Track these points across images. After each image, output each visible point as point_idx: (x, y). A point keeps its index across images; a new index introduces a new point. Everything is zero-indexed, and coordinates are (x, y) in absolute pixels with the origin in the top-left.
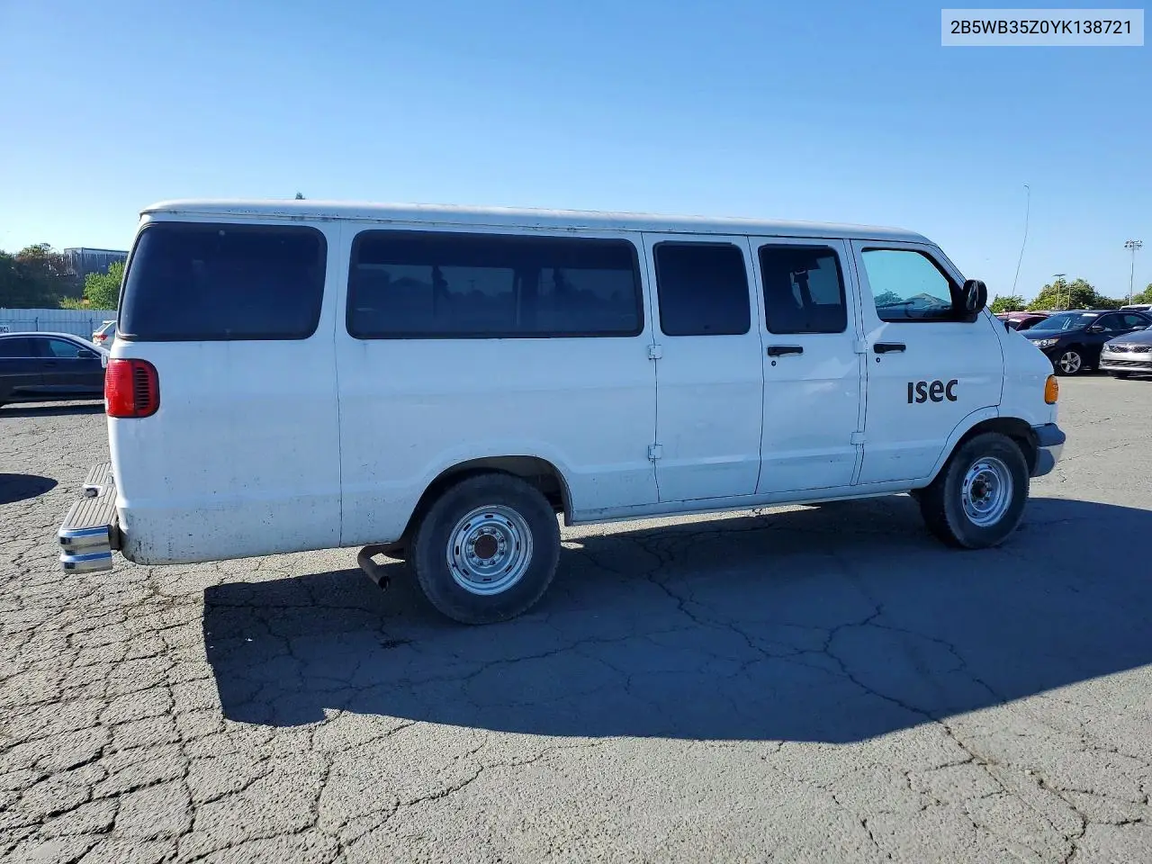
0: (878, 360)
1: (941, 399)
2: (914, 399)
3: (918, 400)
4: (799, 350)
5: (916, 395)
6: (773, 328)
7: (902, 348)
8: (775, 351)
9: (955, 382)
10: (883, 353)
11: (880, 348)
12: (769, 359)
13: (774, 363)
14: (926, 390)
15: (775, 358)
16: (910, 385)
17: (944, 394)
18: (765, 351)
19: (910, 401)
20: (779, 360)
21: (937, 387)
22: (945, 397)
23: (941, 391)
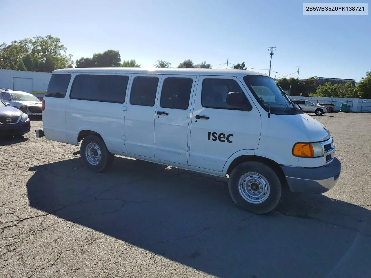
0: (196, 121)
1: (224, 141)
2: (211, 139)
3: (212, 139)
4: (167, 114)
5: (212, 137)
6: (162, 105)
7: (207, 118)
8: (159, 113)
9: (232, 135)
10: (199, 119)
11: (198, 117)
12: (157, 115)
13: (158, 117)
14: (217, 136)
15: (159, 115)
16: (209, 133)
17: (225, 139)
18: (156, 113)
19: (209, 139)
20: (160, 116)
21: (222, 136)
22: (226, 141)
23: (224, 137)
